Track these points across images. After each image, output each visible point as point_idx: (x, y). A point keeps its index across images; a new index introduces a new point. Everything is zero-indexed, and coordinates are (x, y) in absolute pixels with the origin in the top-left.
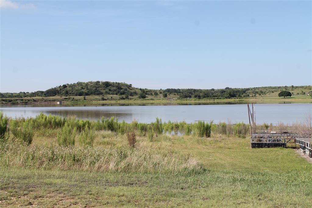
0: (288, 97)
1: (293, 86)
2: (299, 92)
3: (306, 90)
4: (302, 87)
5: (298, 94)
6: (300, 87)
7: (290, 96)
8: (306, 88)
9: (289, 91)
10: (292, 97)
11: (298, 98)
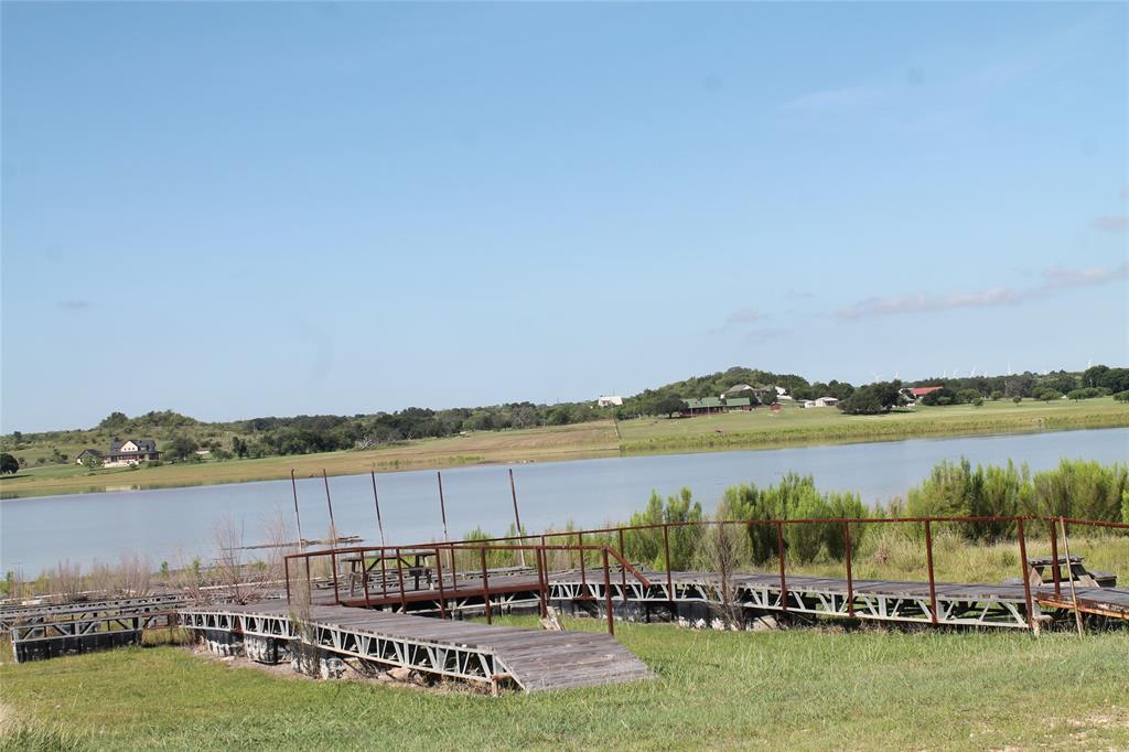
0: (6, 475)
1: (17, 434)
2: (46, 456)
3: (69, 448)
4: (53, 436)
5: (42, 461)
6: (46, 435)
7: (14, 472)
8: (69, 437)
9: (9, 453)
10: (19, 472)
11: (45, 478)
